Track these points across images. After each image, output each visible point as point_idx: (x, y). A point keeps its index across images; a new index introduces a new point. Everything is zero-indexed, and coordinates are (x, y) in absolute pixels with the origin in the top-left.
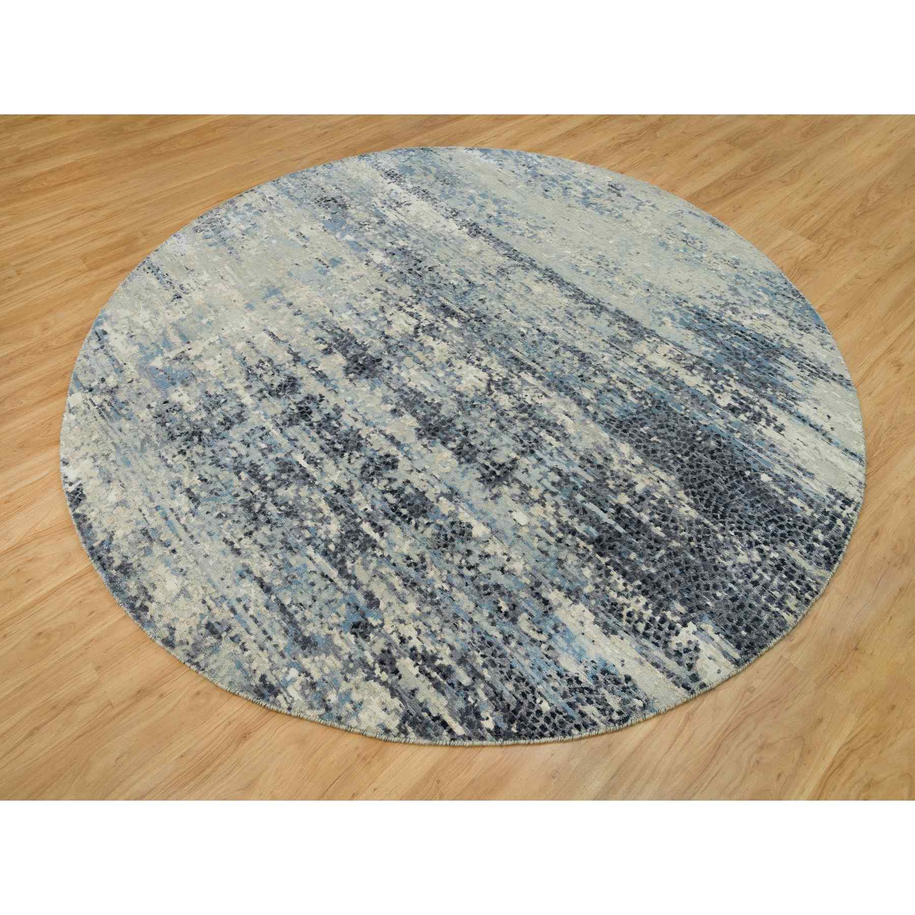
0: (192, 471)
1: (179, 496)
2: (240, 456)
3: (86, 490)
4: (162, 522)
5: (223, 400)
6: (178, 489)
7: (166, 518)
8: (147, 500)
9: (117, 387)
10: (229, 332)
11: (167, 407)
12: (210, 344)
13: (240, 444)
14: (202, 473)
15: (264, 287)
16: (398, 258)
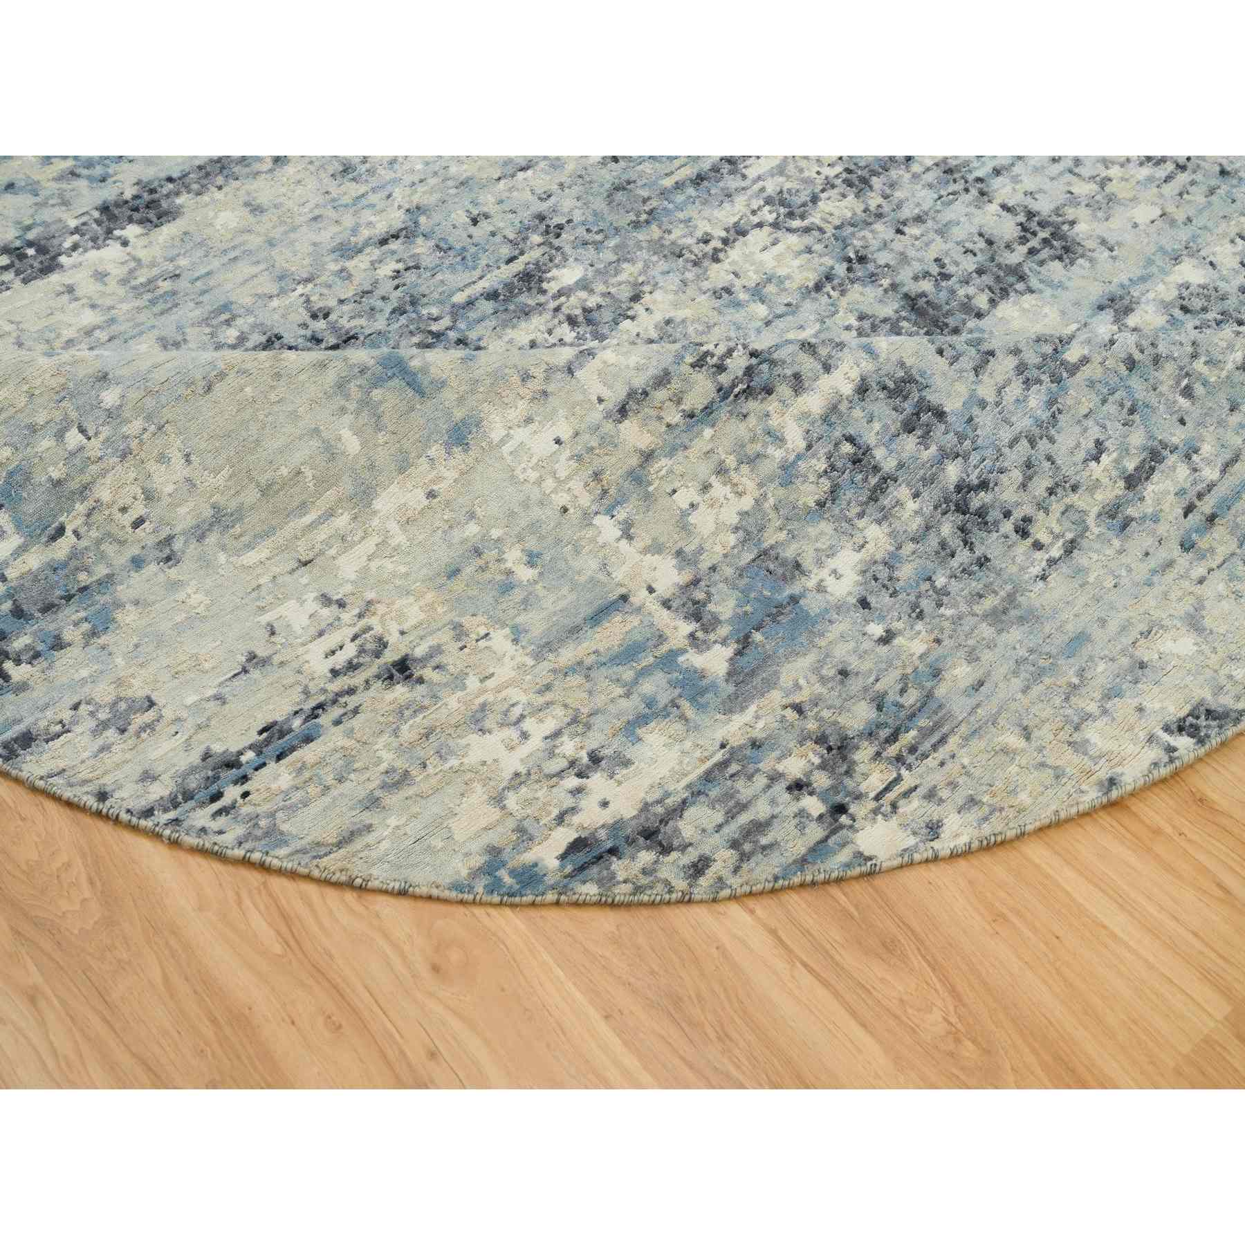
0: (1074, 488)
1: (1148, 507)
2: (1021, 368)
3: (1176, 709)
4: (1219, 532)
5: (847, 448)
6: (1131, 511)
7: (1211, 519)
9: (821, 740)
11: (880, 600)
12: (628, 535)
13: (985, 377)
14: (1081, 455)
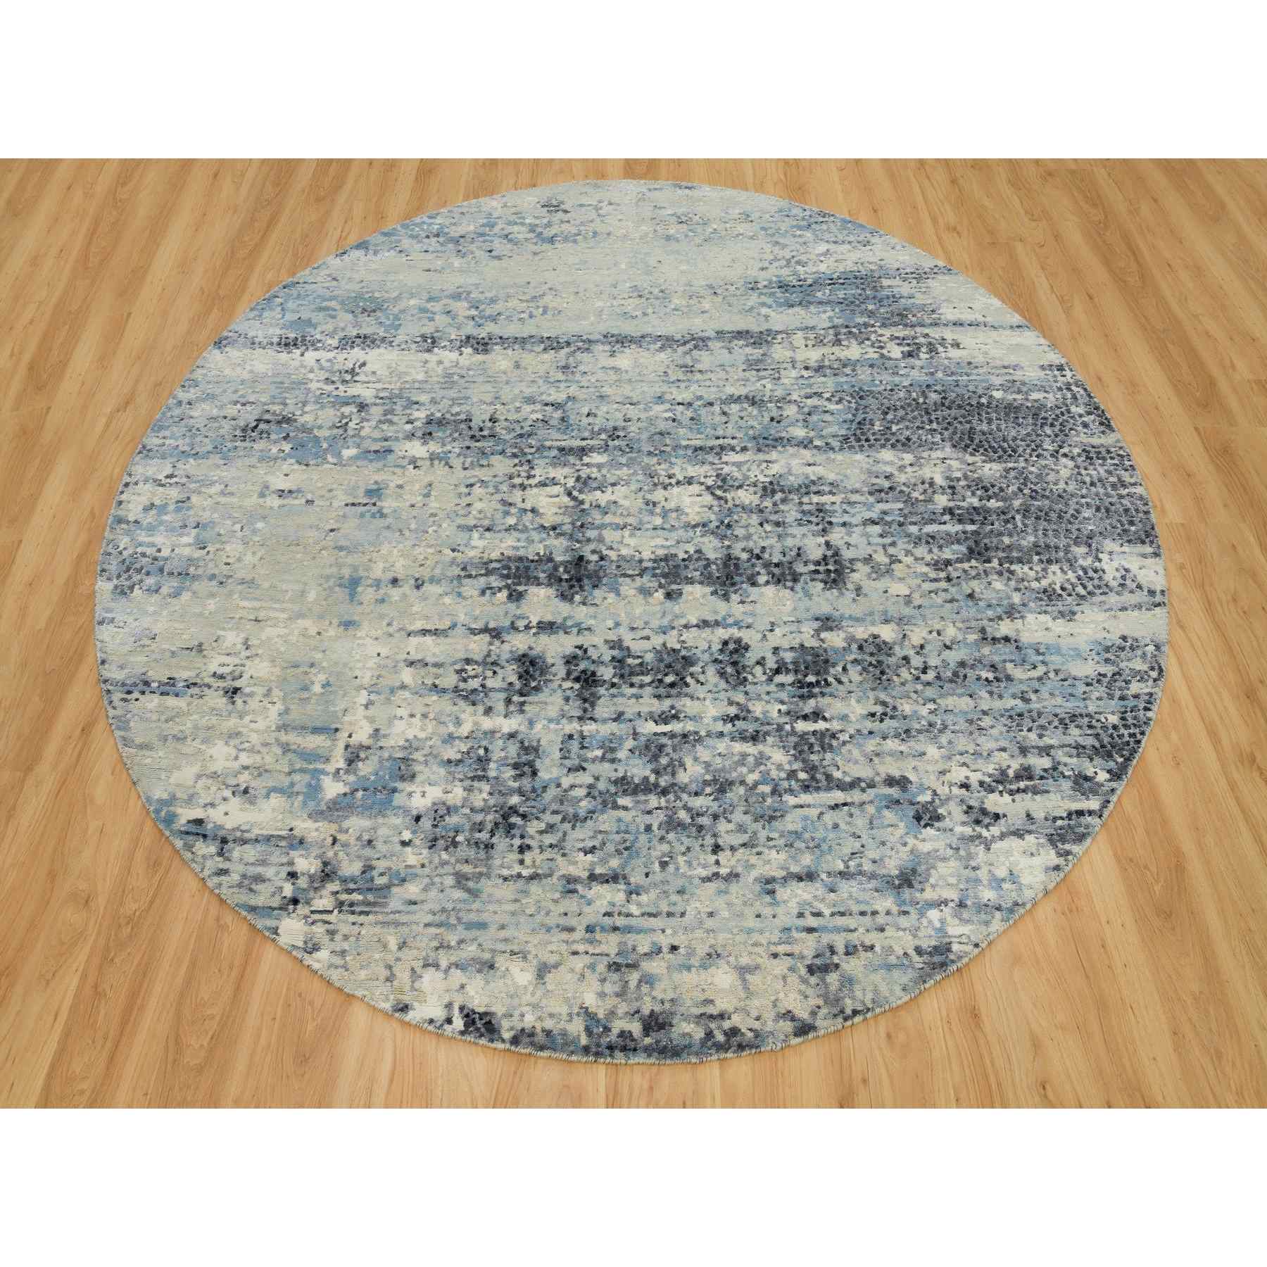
0: (564, 855)
1: (590, 894)
2: (590, 786)
3: (478, 1003)
4: (614, 938)
5: (481, 752)
6: (579, 887)
7: (615, 929)
8: (565, 936)
10: (369, 674)
11: (426, 823)
12: (366, 707)
13: (571, 775)
14: (581, 845)
15: (331, 588)
16: (440, 434)
